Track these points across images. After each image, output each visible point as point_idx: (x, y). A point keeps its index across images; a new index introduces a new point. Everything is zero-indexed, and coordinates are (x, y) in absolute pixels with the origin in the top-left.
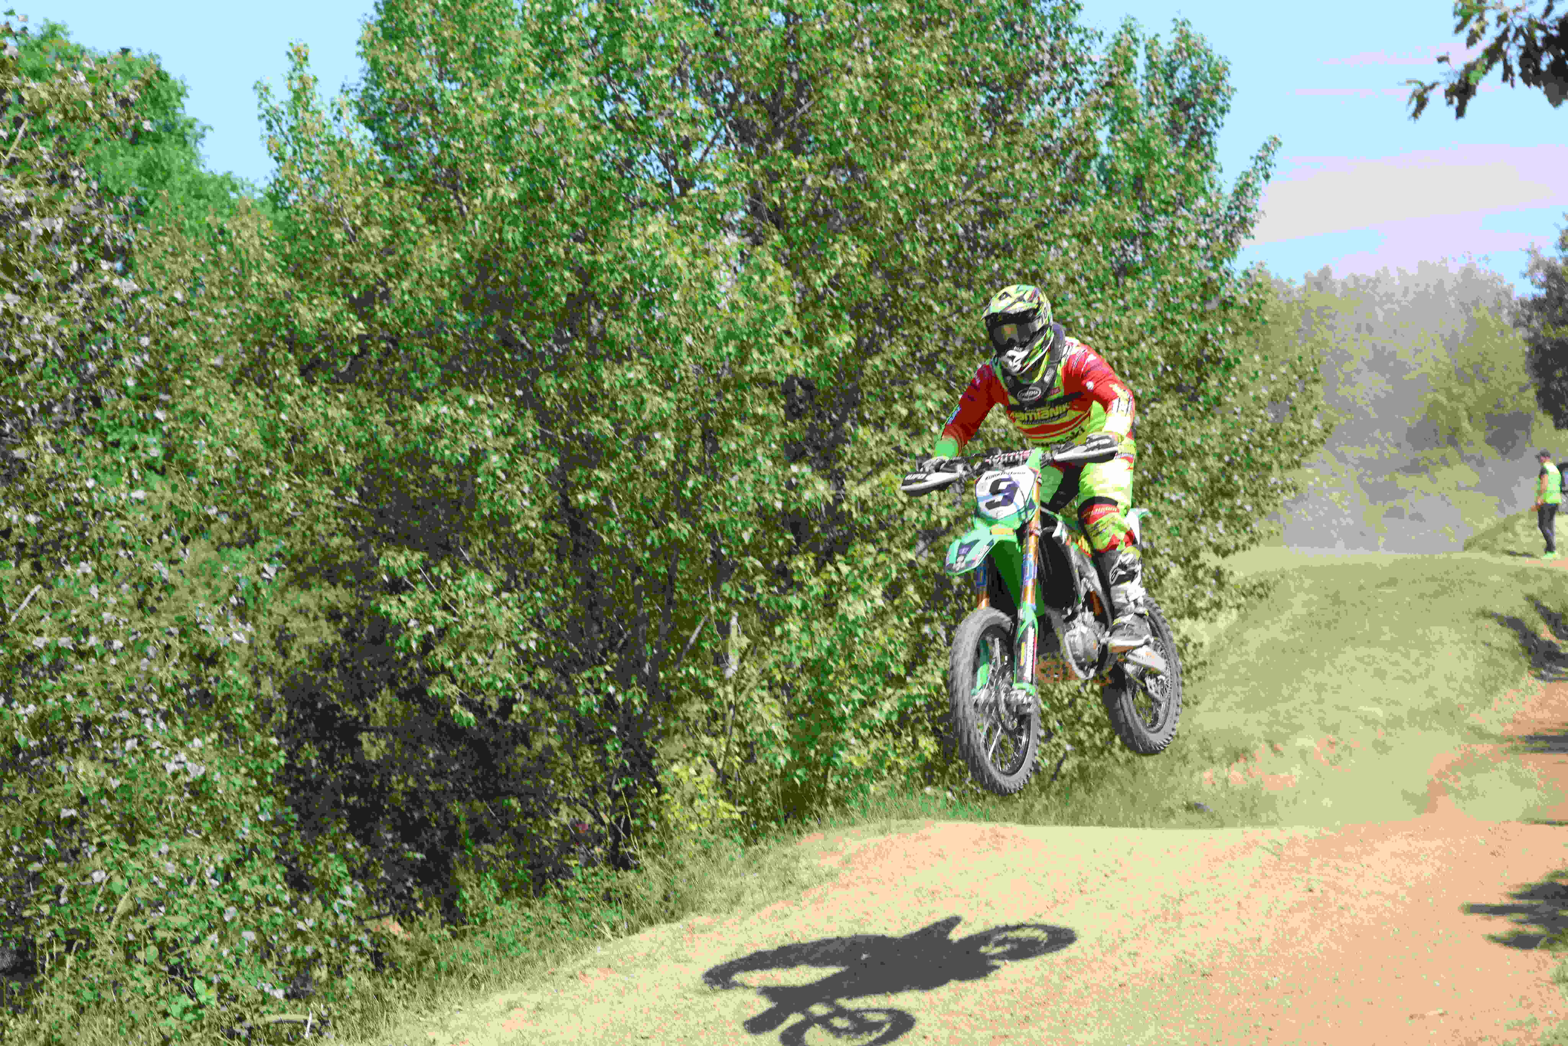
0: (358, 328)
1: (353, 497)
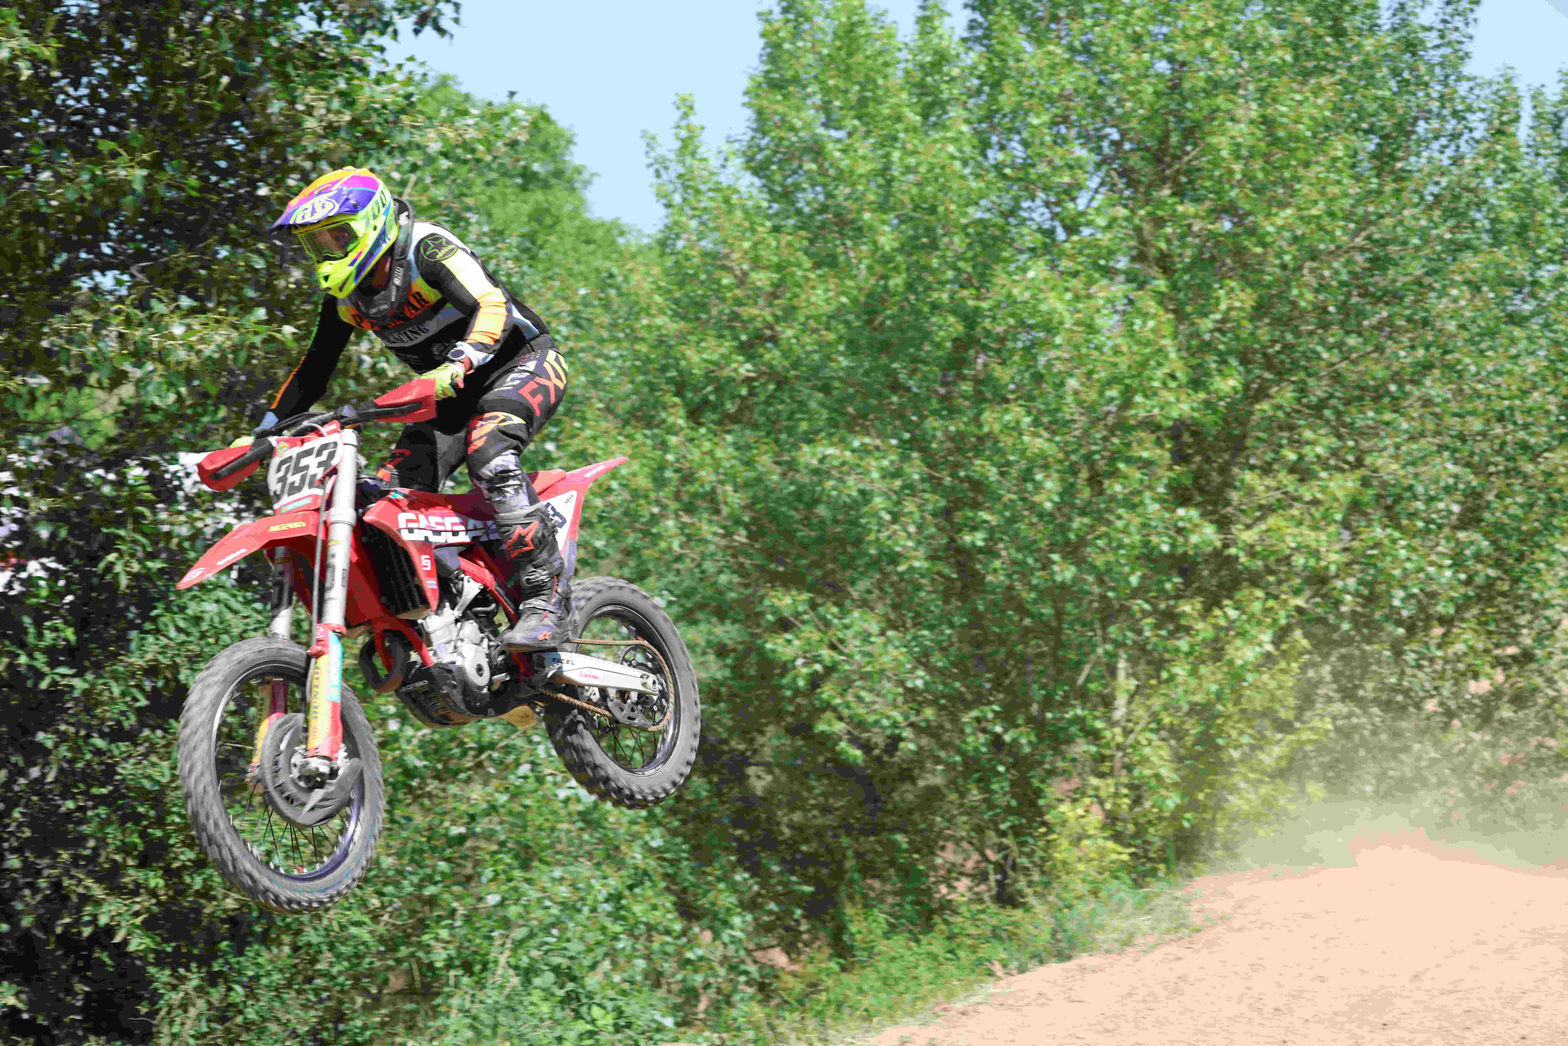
1: (741, 536)
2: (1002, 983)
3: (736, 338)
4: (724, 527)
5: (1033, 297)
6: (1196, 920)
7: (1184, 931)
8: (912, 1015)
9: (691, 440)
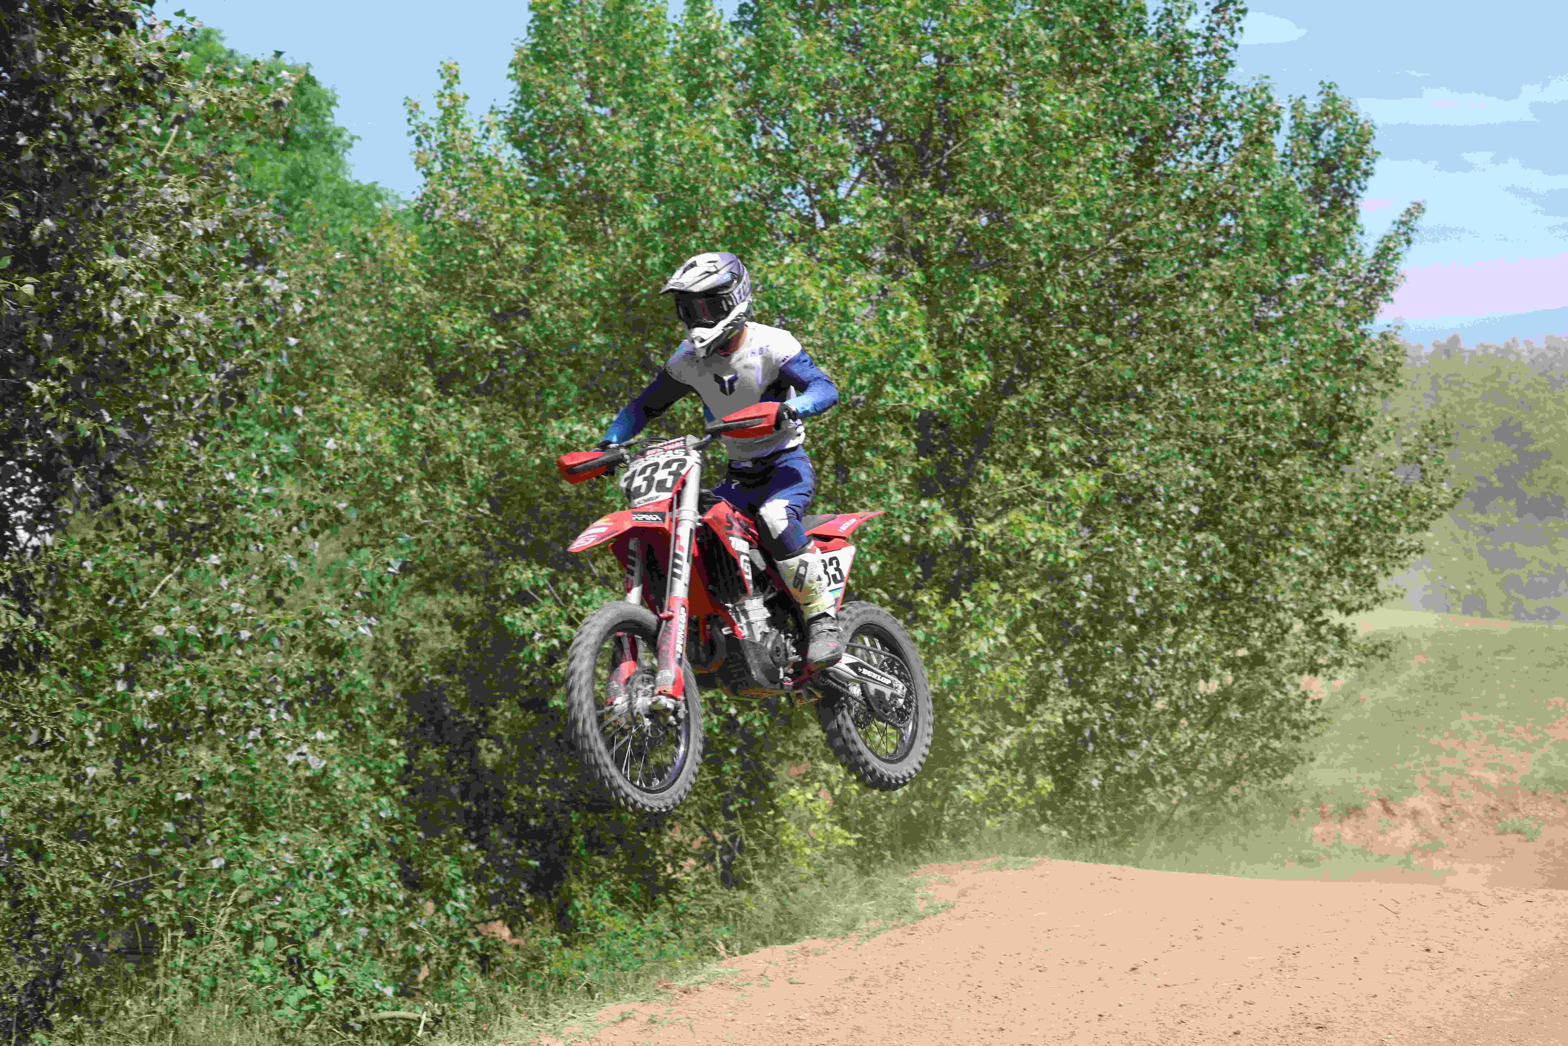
0: (497, 341)
1: (485, 508)
2: (725, 962)
3: (488, 309)
4: (468, 499)
5: (787, 282)
6: (919, 907)
7: (907, 919)
8: (633, 991)
9: (439, 410)
